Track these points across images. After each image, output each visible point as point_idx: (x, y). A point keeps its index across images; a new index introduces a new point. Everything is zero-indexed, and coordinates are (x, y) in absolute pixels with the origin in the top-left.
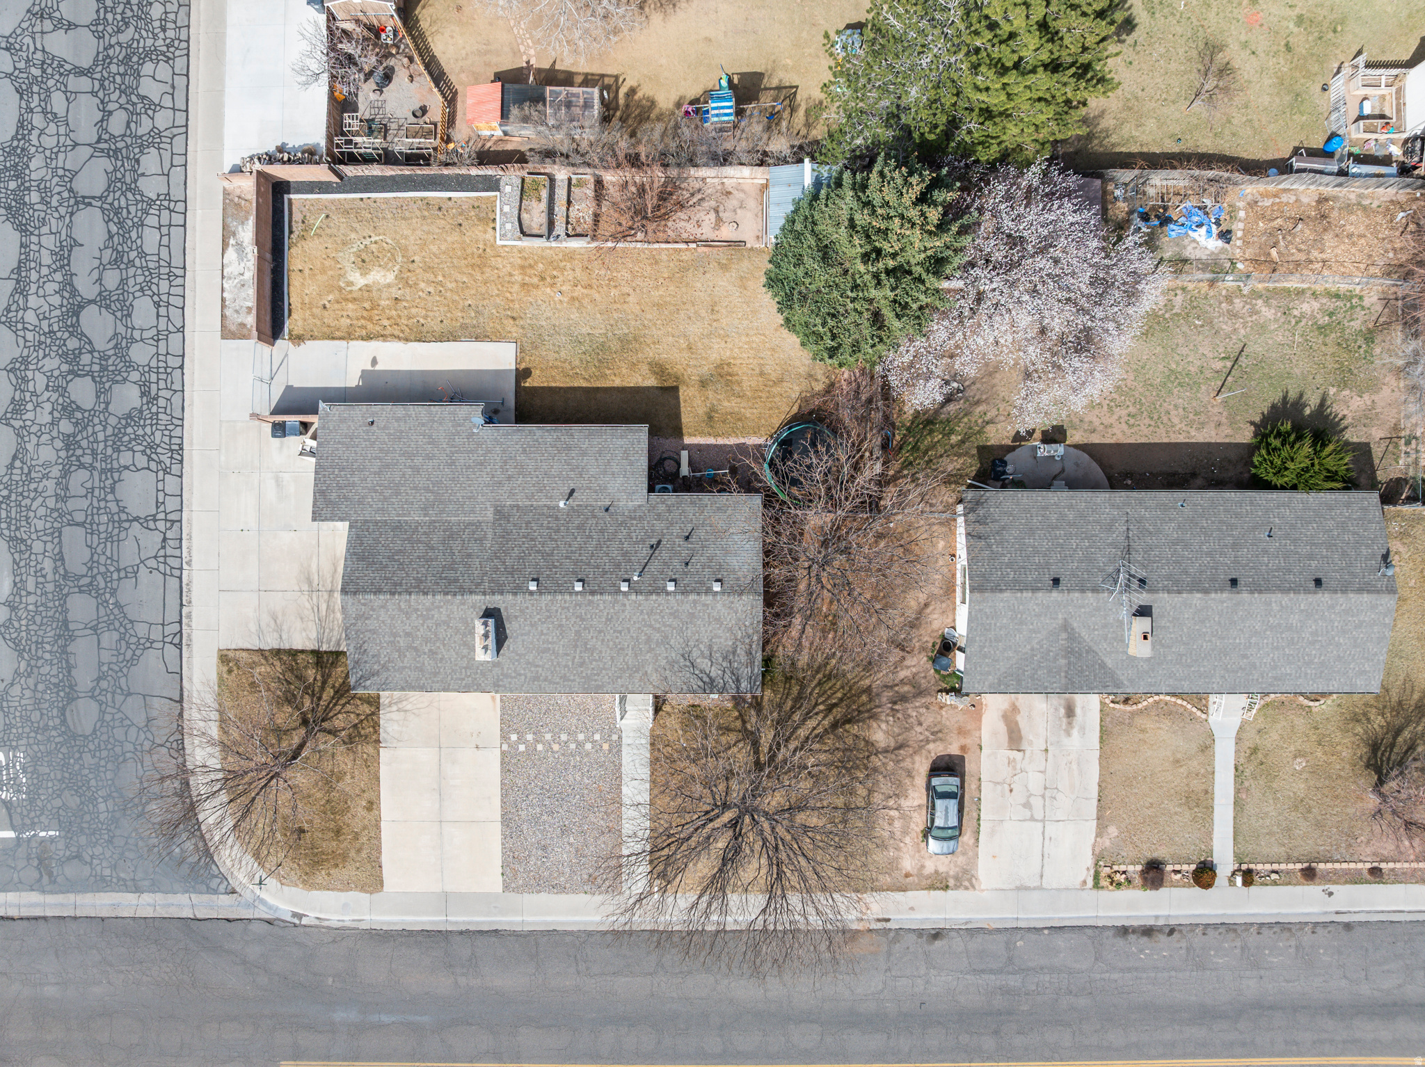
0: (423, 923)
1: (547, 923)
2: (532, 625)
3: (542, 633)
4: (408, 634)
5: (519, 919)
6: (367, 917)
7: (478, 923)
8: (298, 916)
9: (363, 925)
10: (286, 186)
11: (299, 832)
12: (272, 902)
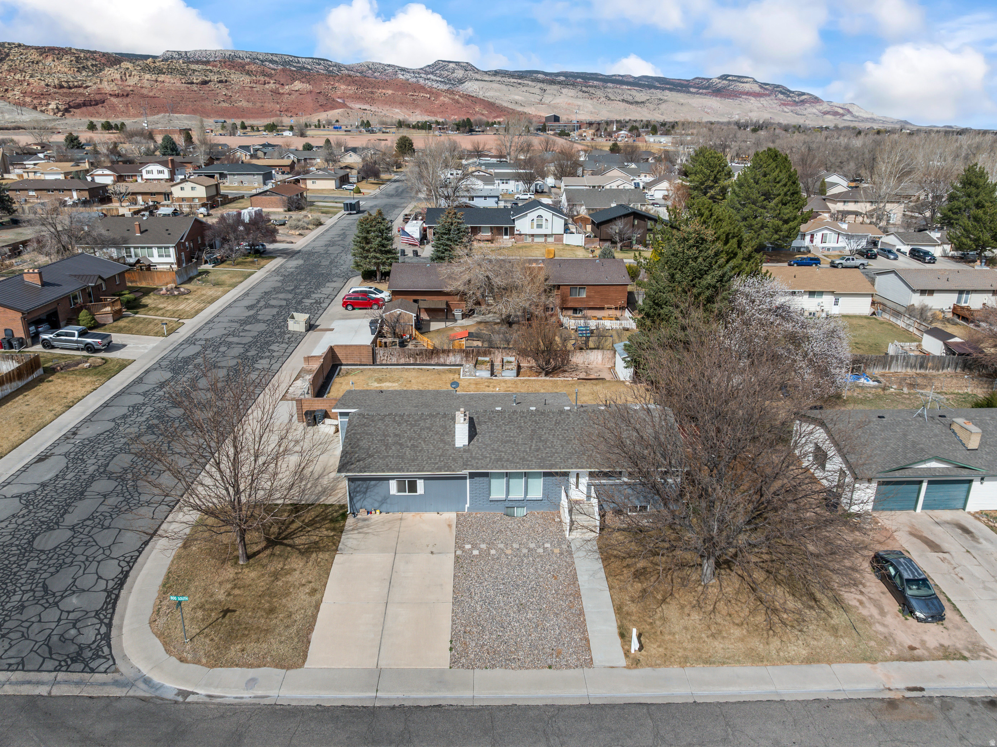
0: (344, 699)
2: (497, 426)
3: (505, 431)
4: (396, 435)
6: (274, 693)
8: (185, 694)
9: (267, 701)
10: (342, 365)
11: (226, 612)
12: (157, 679)
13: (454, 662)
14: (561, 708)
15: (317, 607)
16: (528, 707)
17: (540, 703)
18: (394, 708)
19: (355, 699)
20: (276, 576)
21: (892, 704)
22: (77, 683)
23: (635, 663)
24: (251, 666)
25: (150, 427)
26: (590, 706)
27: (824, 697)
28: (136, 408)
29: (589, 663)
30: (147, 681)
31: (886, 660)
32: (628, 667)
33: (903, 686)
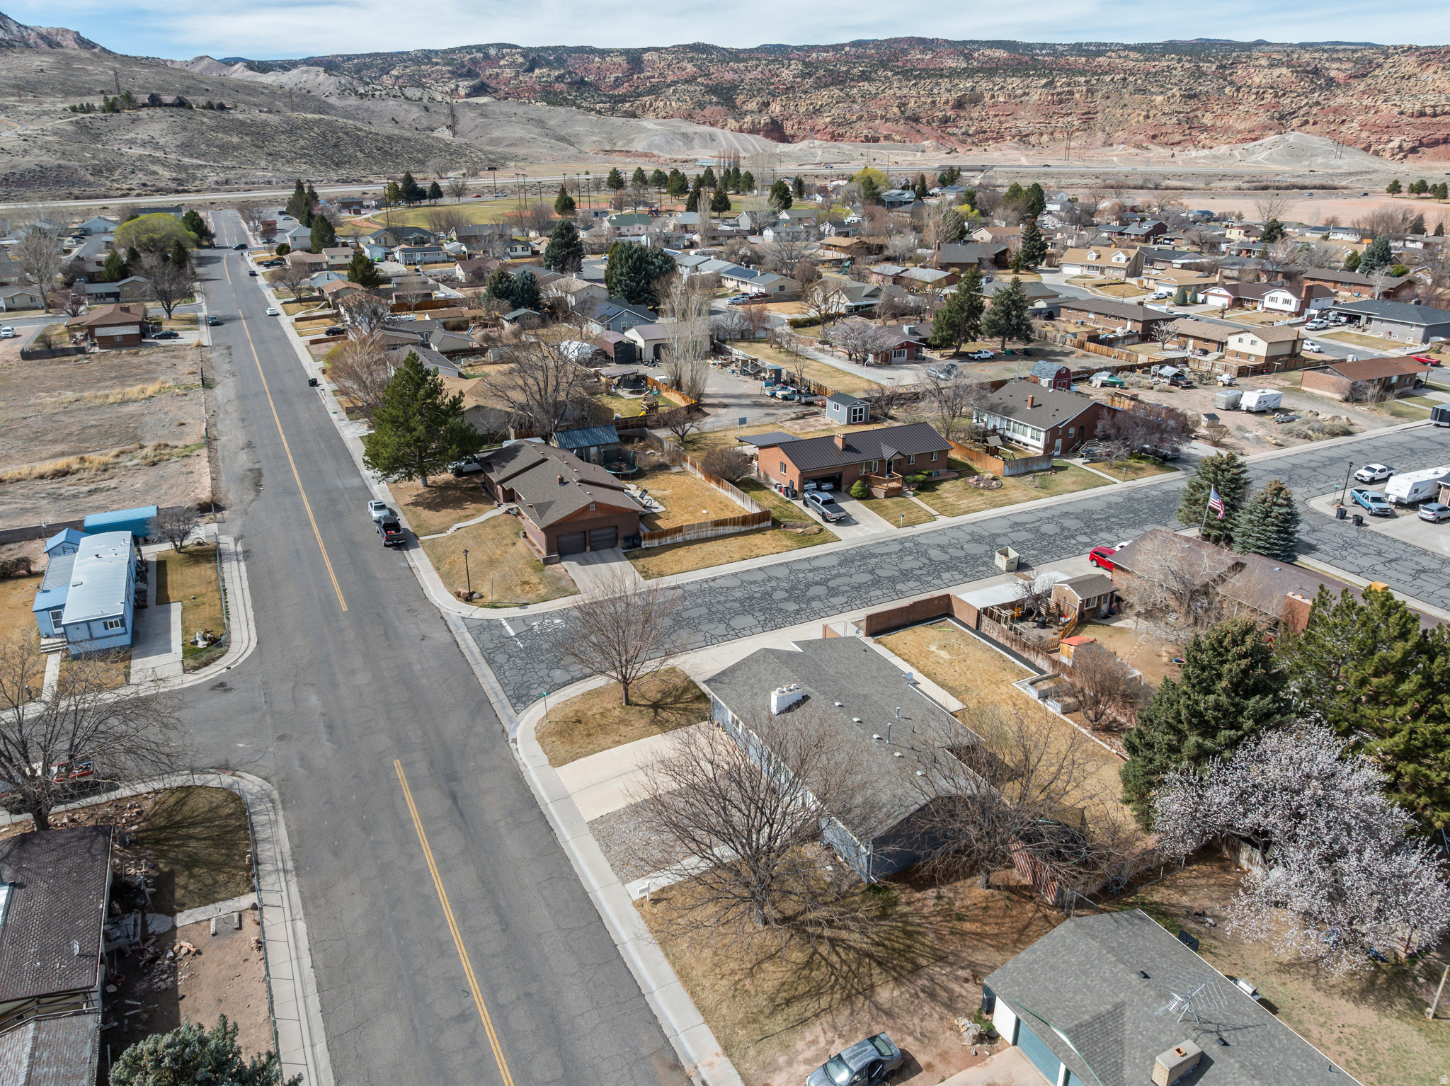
0: (539, 793)
1: (573, 854)
5: (568, 837)
6: (529, 767)
7: (554, 819)
8: (515, 741)
9: (522, 768)
10: (951, 616)
11: (580, 722)
12: (519, 729)
13: (592, 822)
14: (577, 879)
15: (604, 749)
16: (571, 868)
17: (576, 870)
18: (541, 813)
19: (542, 799)
20: (622, 721)
21: (676, 1066)
22: (504, 707)
23: (639, 905)
24: (545, 751)
25: (751, 598)
26: (585, 893)
27: (661, 1021)
28: (770, 579)
29: (624, 882)
30: (517, 725)
31: (736, 1065)
32: (634, 903)
33: (705, 1076)
